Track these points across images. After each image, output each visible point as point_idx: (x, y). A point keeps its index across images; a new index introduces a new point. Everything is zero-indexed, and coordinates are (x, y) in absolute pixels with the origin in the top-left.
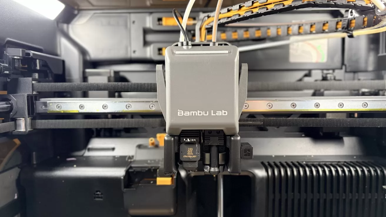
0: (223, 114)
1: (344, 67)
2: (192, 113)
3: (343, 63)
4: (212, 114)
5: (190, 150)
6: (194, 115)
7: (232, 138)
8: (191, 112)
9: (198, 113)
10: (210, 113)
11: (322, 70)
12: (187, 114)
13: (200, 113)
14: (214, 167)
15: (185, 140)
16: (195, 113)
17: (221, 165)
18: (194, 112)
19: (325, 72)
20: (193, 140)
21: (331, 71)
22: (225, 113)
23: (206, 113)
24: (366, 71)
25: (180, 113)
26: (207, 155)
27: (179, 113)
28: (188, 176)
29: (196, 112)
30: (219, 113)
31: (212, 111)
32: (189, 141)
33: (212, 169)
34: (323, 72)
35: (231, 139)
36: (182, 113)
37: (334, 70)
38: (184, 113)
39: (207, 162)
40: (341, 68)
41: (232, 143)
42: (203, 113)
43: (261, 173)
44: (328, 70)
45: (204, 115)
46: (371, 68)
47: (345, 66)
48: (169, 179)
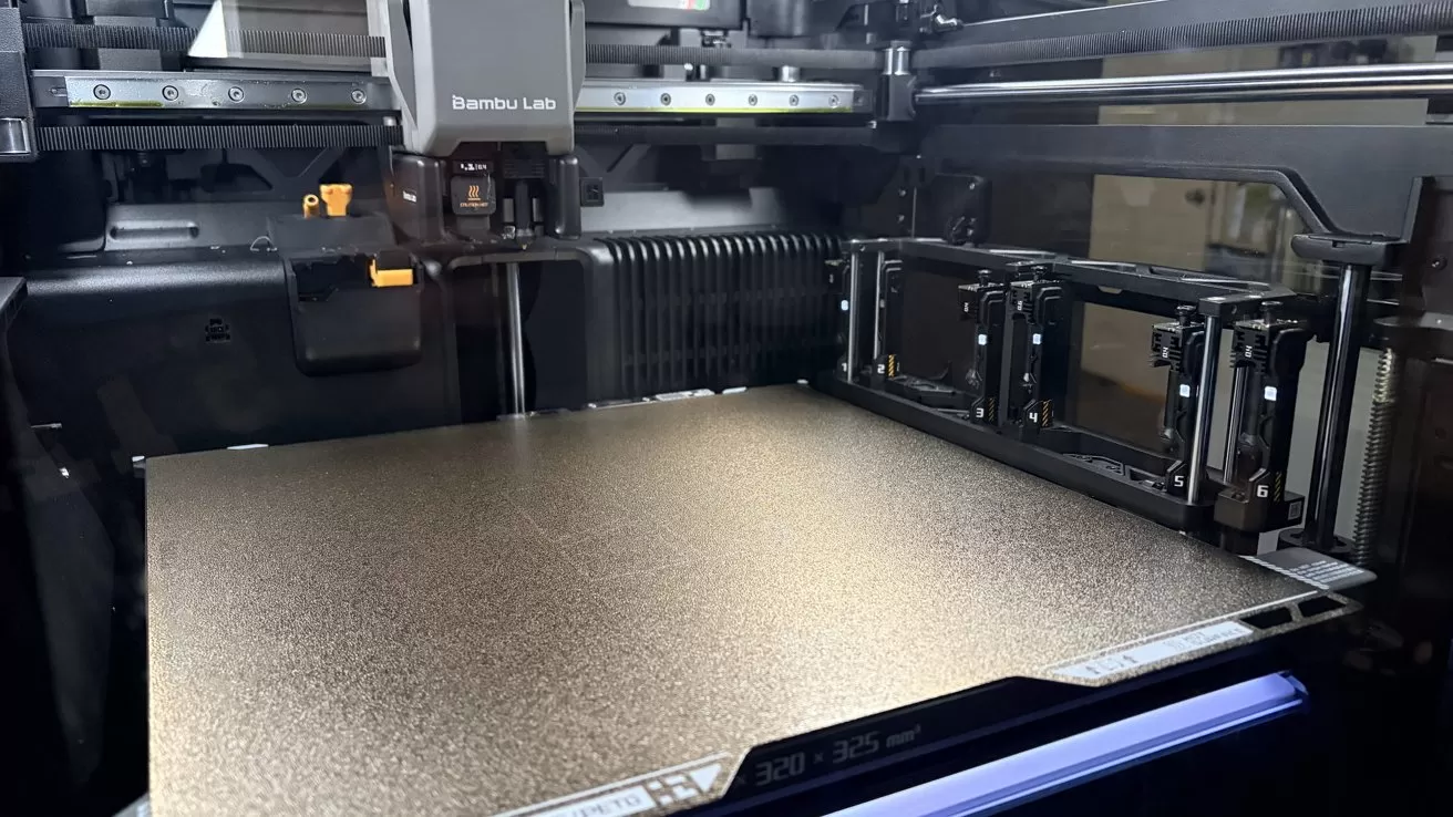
0: (548, 108)
1: (745, 24)
2: (484, 104)
3: (743, 16)
4: (526, 107)
5: (474, 191)
6: (487, 107)
7: (562, 162)
8: (481, 101)
9: (496, 104)
10: (520, 104)
11: (702, 29)
12: (473, 105)
13: (500, 104)
14: (524, 228)
15: (462, 166)
16: (489, 104)
17: (537, 223)
18: (487, 102)
19: (708, 33)
20: (480, 167)
21: (719, 33)
22: (550, 105)
23: (512, 104)
24: (789, 37)
25: (458, 103)
26: (508, 203)
27: (454, 102)
28: (444, 270)
29: (491, 101)
30: (539, 105)
31: (525, 99)
32: (471, 167)
33: (520, 233)
34: (703, 35)
35: (558, 163)
36: (463, 102)
37: (726, 30)
38: (466, 103)
39: (508, 217)
40: (741, 28)
41: (563, 172)
42: (506, 104)
43: (602, 255)
44: (713, 29)
45: (509, 107)
46: (798, 30)
47: (749, 20)
48: (409, 272)
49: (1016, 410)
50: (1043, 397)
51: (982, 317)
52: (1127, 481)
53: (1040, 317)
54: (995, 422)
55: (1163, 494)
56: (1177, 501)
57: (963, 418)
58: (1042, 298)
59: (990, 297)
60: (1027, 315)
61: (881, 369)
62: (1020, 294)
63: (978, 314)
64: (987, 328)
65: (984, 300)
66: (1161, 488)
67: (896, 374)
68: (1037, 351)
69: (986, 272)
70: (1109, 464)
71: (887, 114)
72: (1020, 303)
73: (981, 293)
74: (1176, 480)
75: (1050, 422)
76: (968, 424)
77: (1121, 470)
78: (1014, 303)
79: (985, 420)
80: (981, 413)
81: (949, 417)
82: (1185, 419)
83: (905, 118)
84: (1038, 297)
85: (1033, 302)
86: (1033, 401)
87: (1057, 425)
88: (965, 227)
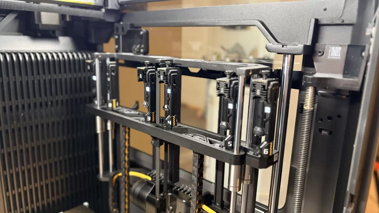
49: (163, 120)
50: (173, 114)
51: (147, 80)
52: (208, 144)
53: (170, 82)
54: (155, 122)
55: (224, 149)
56: (230, 152)
57: (142, 121)
58: (170, 74)
59: (150, 72)
60: (165, 81)
61: (110, 105)
62: (162, 73)
63: (145, 78)
64: (149, 85)
65: (147, 73)
66: (223, 147)
67: (117, 107)
68: (169, 96)
69: (148, 62)
70: (201, 137)
71: (108, 6)
72: (162, 76)
73: (146, 70)
74: (229, 144)
75: (176, 125)
76: (144, 123)
77: (205, 140)
78: (159, 77)
79: (151, 122)
80: (149, 119)
81: (137, 121)
82: (231, 119)
83: (115, 8)
84: (169, 74)
85: (167, 76)
86: (169, 116)
87: (178, 125)
88: (140, 49)
